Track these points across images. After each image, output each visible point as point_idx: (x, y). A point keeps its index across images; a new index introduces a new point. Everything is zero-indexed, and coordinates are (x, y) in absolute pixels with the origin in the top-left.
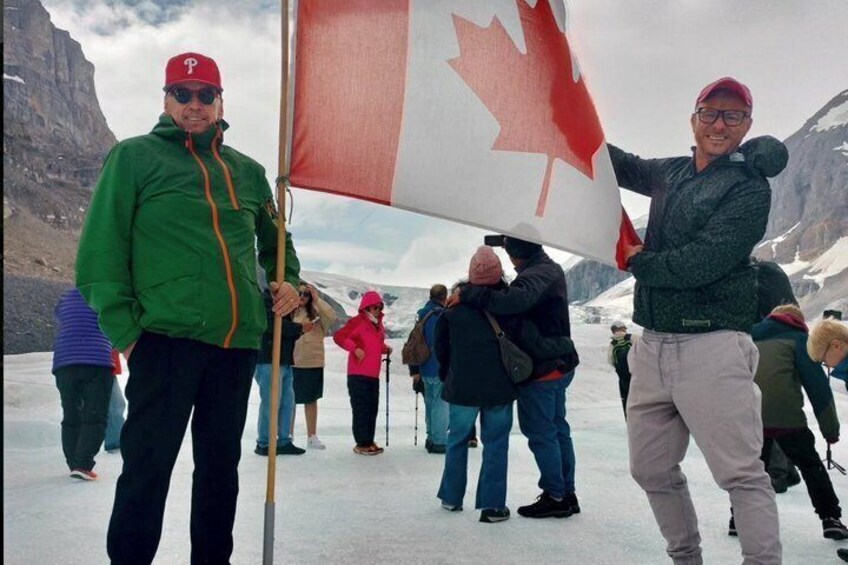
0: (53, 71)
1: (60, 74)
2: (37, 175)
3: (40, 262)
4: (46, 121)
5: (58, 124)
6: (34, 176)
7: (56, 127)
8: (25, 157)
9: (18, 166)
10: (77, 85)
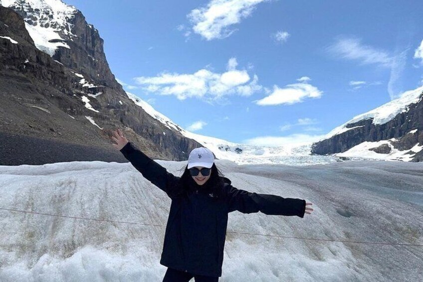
0: (85, 43)
1: (88, 44)
2: (66, 90)
3: (52, 130)
4: (78, 65)
5: (84, 67)
6: (64, 90)
7: (83, 68)
8: (60, 81)
9: (57, 85)
10: (96, 49)
